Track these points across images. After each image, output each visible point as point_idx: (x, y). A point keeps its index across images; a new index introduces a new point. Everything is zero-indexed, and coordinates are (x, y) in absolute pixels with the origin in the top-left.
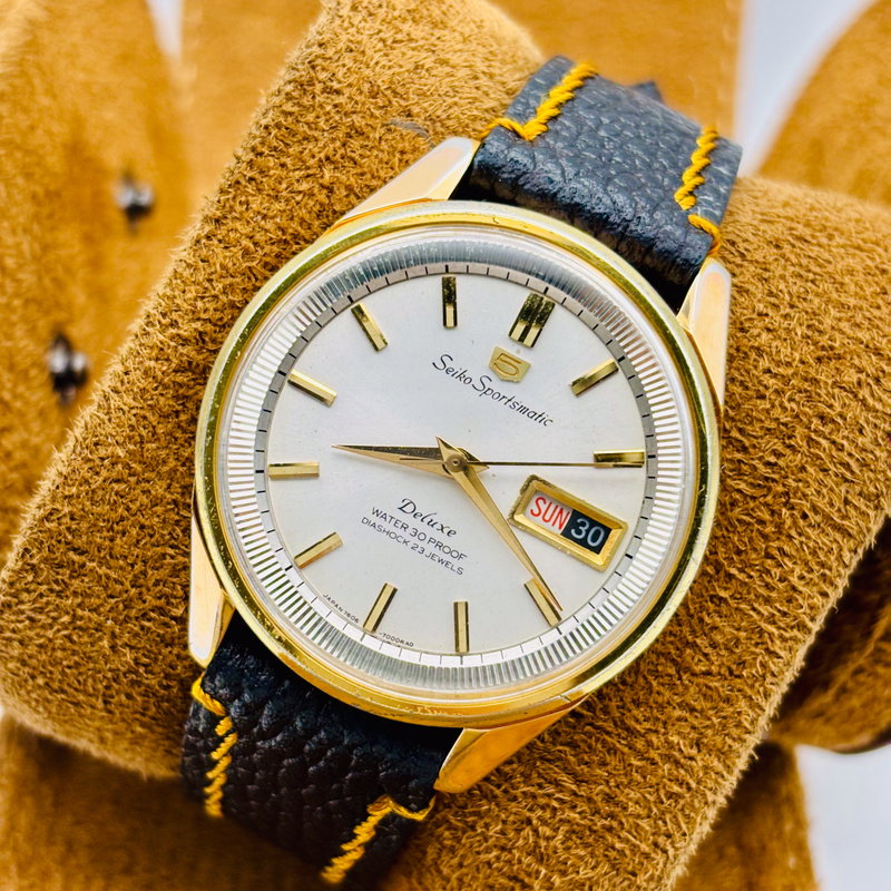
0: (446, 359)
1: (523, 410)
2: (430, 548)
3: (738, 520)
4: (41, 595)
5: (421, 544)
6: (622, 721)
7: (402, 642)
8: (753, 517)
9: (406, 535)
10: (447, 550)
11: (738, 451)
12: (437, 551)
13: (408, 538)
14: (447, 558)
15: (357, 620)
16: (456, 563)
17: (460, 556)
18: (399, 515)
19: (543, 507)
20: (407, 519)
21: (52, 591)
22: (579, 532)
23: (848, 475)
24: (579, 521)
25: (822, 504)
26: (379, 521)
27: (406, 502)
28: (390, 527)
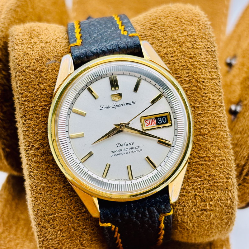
0: (102, 106)
1: (127, 104)
2: (131, 150)
3: (190, 94)
4: (49, 232)
5: (128, 151)
6: (199, 157)
7: (141, 176)
8: (193, 91)
9: (123, 152)
10: (135, 148)
11: (179, 79)
12: (133, 150)
13: (124, 152)
14: (136, 150)
15: (127, 179)
16: (139, 149)
17: (139, 147)
18: (118, 149)
19: (148, 122)
20: (121, 148)
21: (51, 229)
22: (160, 122)
23: (206, 66)
24: (158, 119)
25: (205, 76)
26: (115, 153)
27: (117, 145)
28: (118, 153)
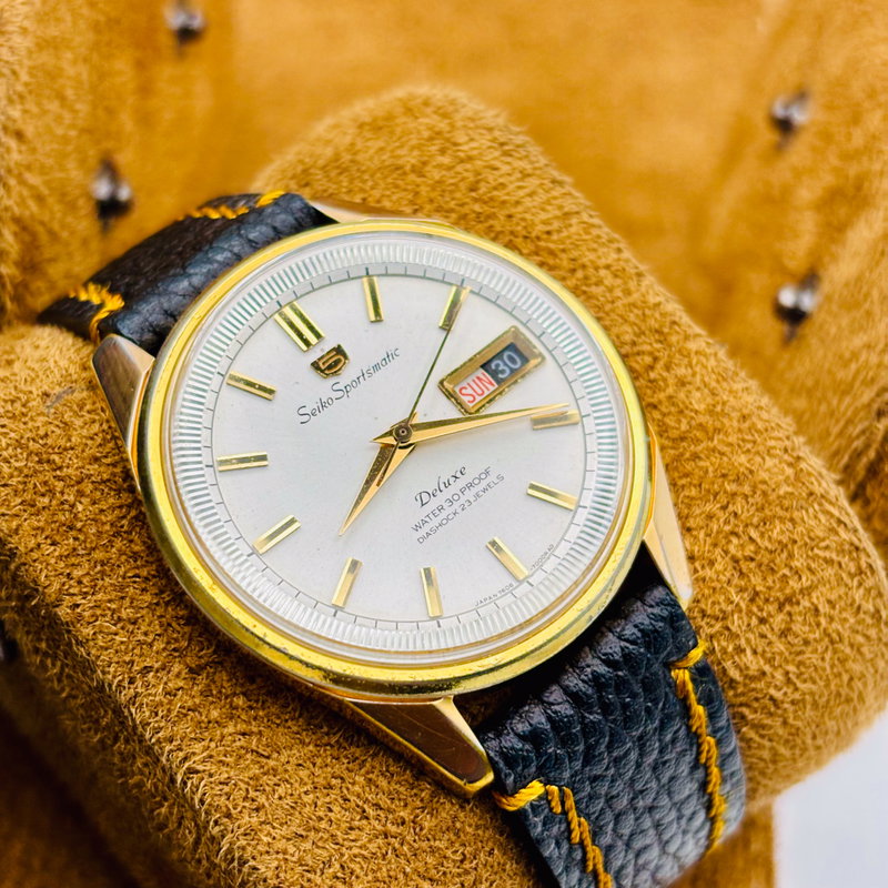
0: (301, 411)
1: (376, 367)
2: (469, 494)
5: (462, 500)
7: (546, 553)
9: (448, 511)
10: (476, 481)
12: (474, 490)
13: (452, 510)
14: (484, 484)
15: (511, 585)
16: (492, 478)
17: (487, 473)
18: (428, 509)
19: (469, 391)
20: (434, 504)
22: (503, 372)
24: (493, 367)
26: (426, 528)
27: (418, 498)
28: (435, 522)
